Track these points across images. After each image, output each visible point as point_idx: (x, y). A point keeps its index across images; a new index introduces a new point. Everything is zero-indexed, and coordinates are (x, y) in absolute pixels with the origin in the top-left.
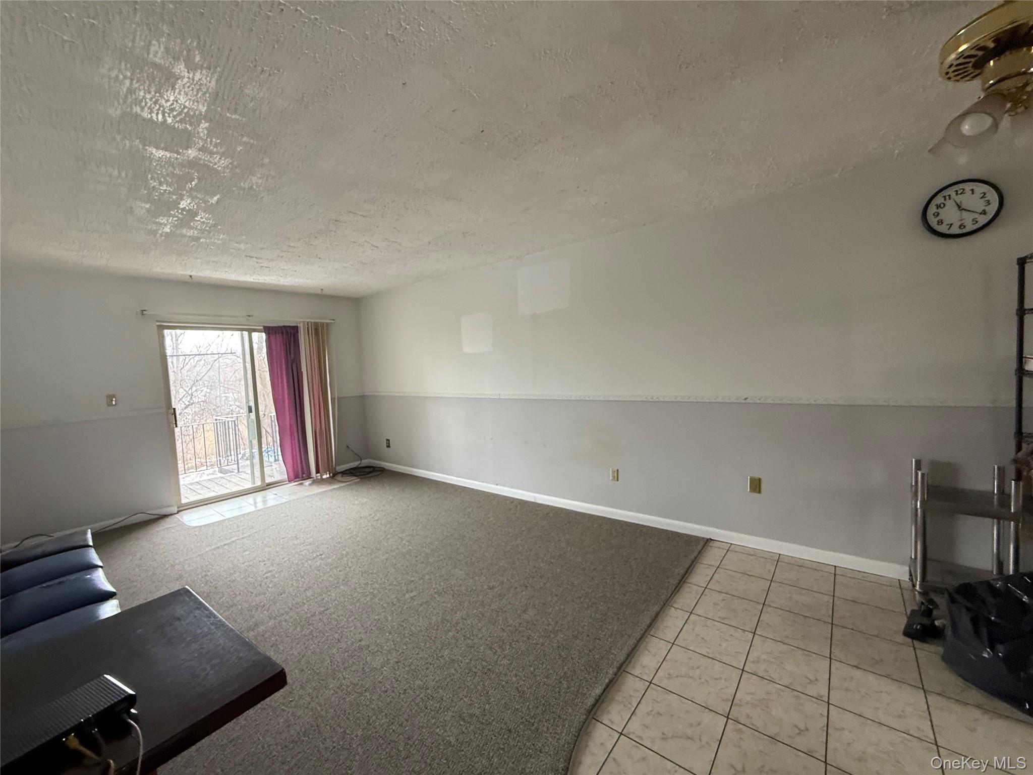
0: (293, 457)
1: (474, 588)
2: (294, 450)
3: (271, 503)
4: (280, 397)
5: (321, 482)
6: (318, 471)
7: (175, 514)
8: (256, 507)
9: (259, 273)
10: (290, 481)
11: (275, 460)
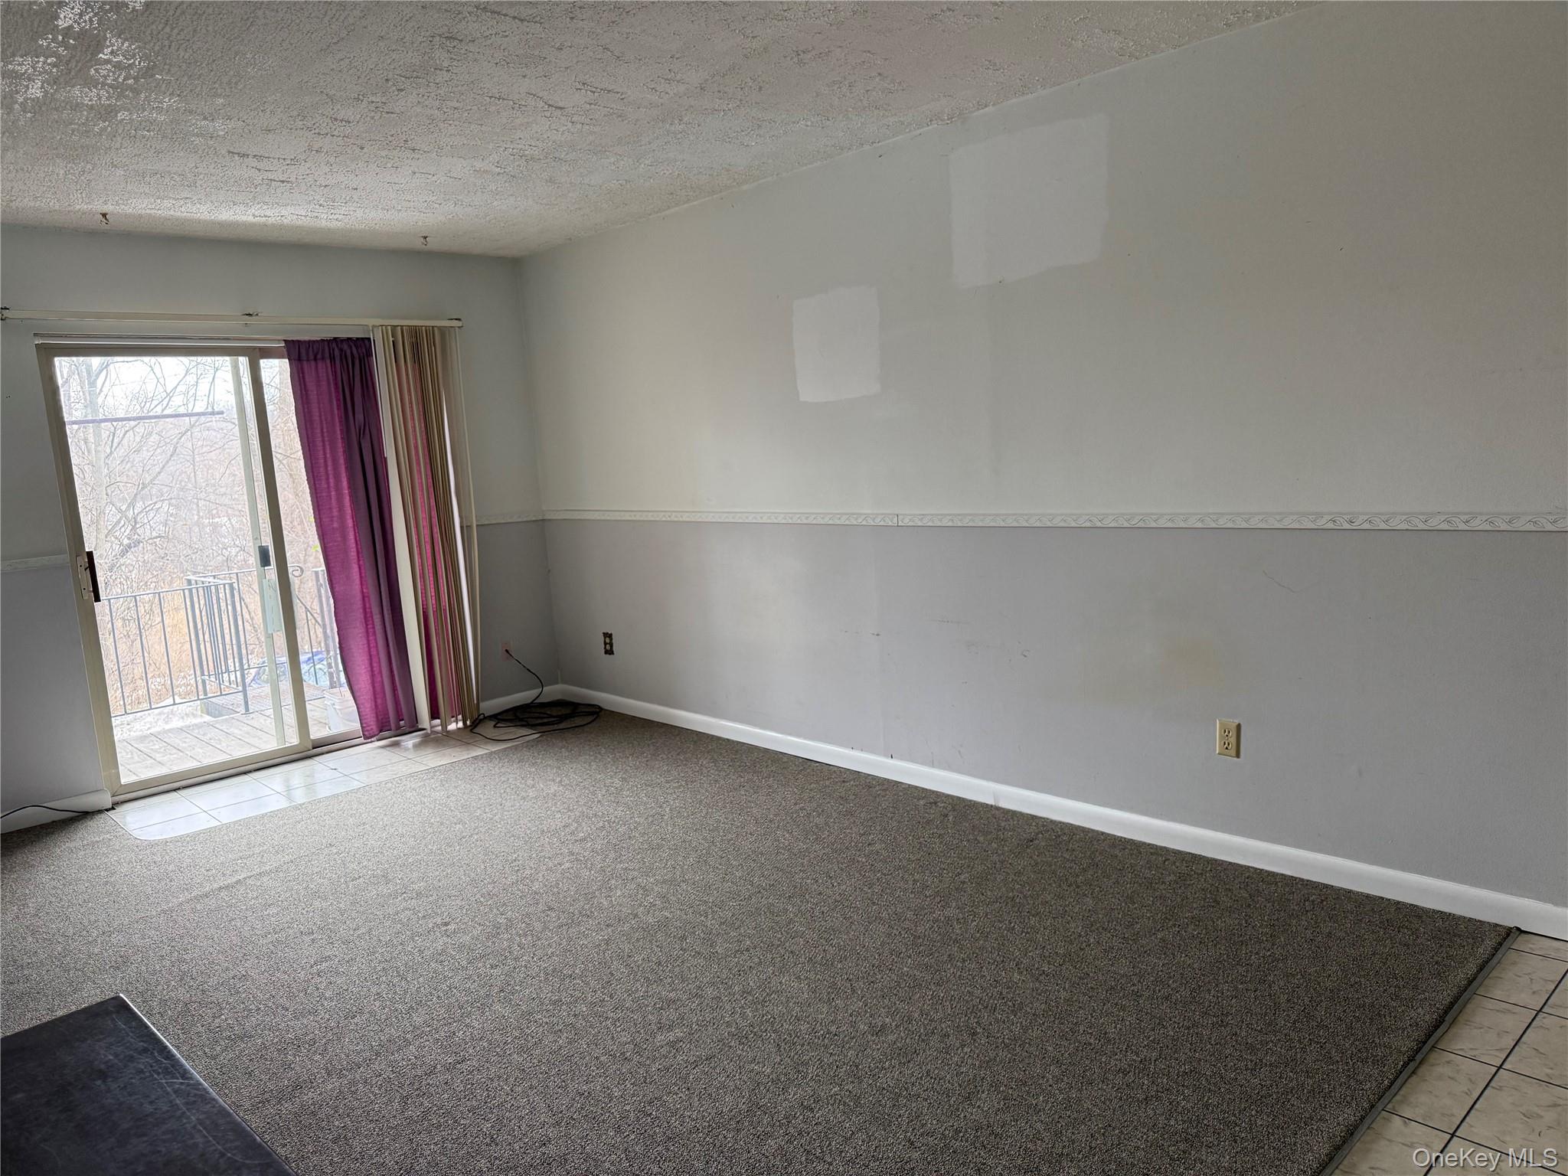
0: (373, 676)
1: (833, 1029)
2: (375, 660)
3: (324, 791)
4: (336, 525)
5: (442, 740)
6: (434, 714)
7: (107, 810)
8: (289, 798)
9: (267, 199)
10: (368, 736)
11: (332, 686)
